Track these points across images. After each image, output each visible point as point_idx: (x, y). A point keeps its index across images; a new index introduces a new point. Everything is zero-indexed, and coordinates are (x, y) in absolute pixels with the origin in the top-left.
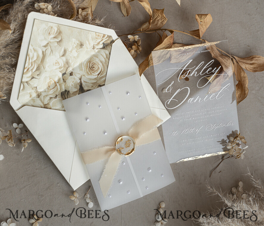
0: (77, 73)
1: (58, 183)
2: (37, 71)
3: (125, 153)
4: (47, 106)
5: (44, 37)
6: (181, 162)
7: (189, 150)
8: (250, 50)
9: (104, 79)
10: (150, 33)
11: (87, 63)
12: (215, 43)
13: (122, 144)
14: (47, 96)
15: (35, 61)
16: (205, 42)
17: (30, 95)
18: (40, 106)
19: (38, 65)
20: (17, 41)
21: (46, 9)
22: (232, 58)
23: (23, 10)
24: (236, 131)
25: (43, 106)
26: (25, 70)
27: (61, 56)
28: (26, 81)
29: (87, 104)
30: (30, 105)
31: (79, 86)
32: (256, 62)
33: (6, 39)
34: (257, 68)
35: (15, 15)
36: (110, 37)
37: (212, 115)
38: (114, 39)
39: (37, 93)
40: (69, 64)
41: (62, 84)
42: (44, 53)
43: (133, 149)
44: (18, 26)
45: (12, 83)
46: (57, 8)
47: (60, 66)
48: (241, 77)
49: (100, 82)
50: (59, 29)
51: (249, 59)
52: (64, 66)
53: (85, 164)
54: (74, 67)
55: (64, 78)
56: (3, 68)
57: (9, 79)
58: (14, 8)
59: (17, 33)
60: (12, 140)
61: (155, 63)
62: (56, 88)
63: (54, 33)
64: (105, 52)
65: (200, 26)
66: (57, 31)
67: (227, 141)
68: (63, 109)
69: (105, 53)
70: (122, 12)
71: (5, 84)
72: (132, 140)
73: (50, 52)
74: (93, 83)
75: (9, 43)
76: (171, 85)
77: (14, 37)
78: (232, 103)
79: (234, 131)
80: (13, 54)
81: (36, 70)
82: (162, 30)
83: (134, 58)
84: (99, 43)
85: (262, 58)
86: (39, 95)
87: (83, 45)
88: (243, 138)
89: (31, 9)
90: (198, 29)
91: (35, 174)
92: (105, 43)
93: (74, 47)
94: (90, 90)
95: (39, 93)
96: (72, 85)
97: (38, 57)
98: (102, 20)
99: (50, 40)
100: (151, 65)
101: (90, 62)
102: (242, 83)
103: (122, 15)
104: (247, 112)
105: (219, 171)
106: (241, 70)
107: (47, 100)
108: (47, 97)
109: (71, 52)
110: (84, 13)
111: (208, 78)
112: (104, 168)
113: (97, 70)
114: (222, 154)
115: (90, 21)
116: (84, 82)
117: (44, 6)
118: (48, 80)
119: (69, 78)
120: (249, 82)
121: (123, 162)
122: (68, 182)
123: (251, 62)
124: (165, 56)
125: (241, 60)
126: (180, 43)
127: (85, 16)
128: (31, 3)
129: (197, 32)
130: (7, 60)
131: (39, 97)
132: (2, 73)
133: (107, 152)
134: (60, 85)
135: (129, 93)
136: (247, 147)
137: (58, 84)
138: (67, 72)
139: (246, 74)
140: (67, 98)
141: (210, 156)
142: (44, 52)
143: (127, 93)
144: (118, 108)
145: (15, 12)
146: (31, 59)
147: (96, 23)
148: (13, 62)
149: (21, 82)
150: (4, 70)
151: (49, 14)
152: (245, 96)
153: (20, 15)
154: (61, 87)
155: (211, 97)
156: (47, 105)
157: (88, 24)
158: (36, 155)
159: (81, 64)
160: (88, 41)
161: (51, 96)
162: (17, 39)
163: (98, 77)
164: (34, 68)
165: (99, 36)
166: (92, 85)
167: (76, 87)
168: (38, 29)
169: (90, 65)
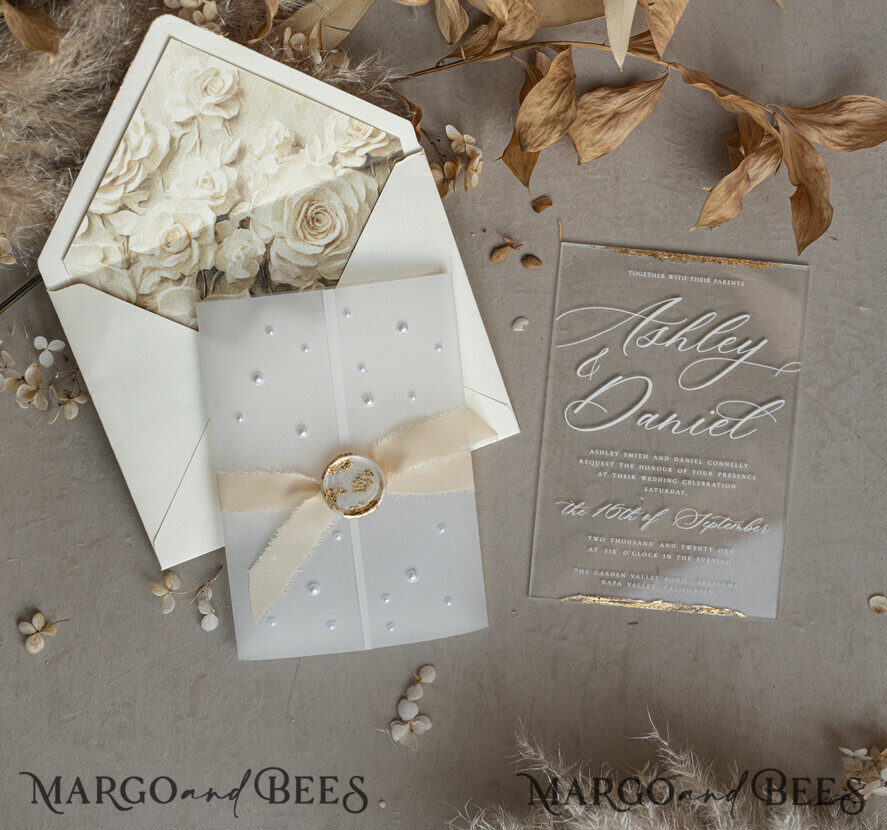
0: (263, 226)
1: (128, 536)
2: (143, 192)
4: (145, 299)
5: (187, 98)
9: (342, 262)
11: (301, 202)
13: (345, 479)
14: (153, 269)
15: (141, 160)
17: (102, 257)
18: (121, 293)
19: (149, 175)
25: (134, 299)
26: (106, 181)
27: (225, 162)
28: (99, 213)
29: (269, 332)
30: (98, 284)
31: (258, 265)
36: (394, 140)
38: (405, 151)
39: (127, 256)
40: (244, 193)
41: (209, 248)
42: (176, 145)
43: (375, 503)
47: (216, 190)
49: (327, 270)
50: (238, 84)
52: (228, 195)
54: (258, 205)
55: (219, 231)
62: (186, 254)
64: (364, 183)
66: (231, 88)
68: (192, 323)
69: (366, 187)
71: (22, 213)
73: (193, 144)
74: (302, 268)
81: (140, 188)
84: (354, 151)
86: (132, 261)
87: (304, 148)
91: (65, 492)
92: (372, 155)
93: (274, 146)
94: (286, 288)
95: (132, 255)
96: (238, 257)
97: (154, 150)
99: (204, 109)
101: (311, 200)
107: (150, 284)
108: (152, 274)
109: (260, 159)
113: (326, 232)
116: (278, 256)
118: (168, 226)
119: (234, 234)
121: (335, 532)
122: (151, 539)
131: (128, 268)
134: (201, 247)
135: (407, 328)
137: (195, 244)
138: (234, 214)
142: (177, 140)
143: (401, 328)
144: (361, 367)
146: (132, 153)
149: (86, 211)
154: (202, 254)
156: (148, 298)
158: (82, 437)
159: (284, 201)
160: (322, 136)
161: (166, 274)
163: (323, 253)
164: (133, 179)
165: (359, 130)
166: (297, 270)
167: (249, 266)
168: (173, 70)
169: (309, 212)
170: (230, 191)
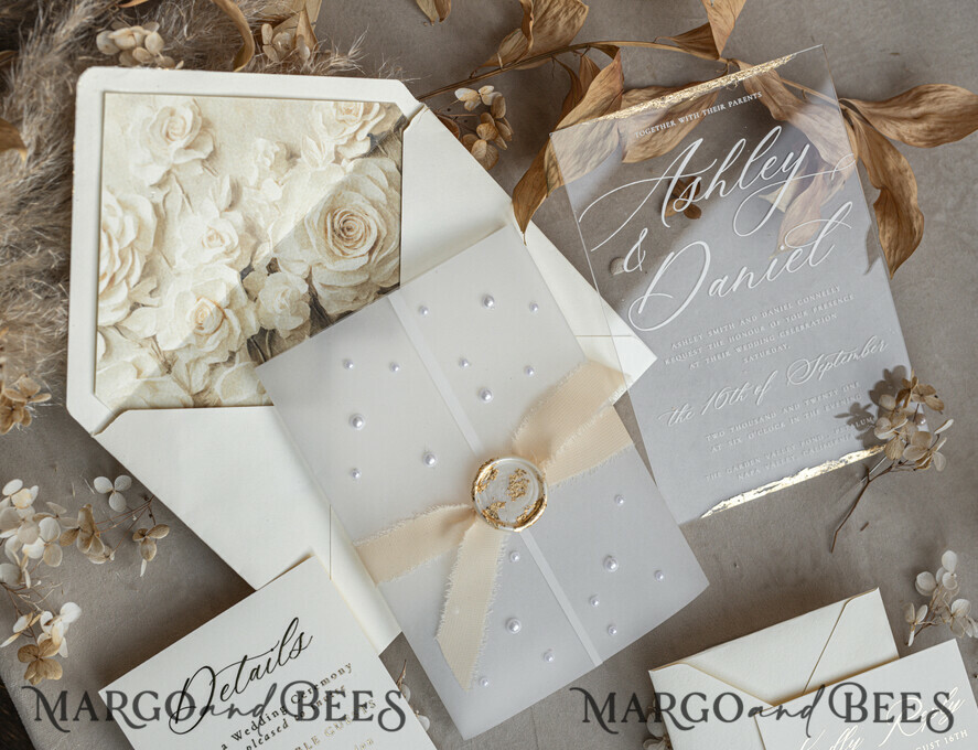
0: (295, 261)
2: (148, 279)
3: (514, 521)
4: (203, 397)
5: (152, 153)
6: (717, 515)
7: (741, 467)
8: (904, 66)
9: (394, 262)
10: (535, 69)
11: (323, 218)
12: (774, 64)
13: (498, 491)
14: (197, 361)
15: (132, 245)
16: (736, 69)
17: (135, 371)
18: (178, 403)
19: (147, 257)
20: (55, 181)
21: (140, 49)
22: (844, 107)
23: (57, 68)
24: (901, 369)
25: (191, 403)
26: (103, 284)
27: (222, 208)
28: (112, 324)
29: (348, 366)
30: (144, 404)
31: (307, 305)
32: (933, 108)
33: (14, 181)
34: (941, 130)
35: (32, 90)
36: (390, 108)
37: (802, 327)
38: (407, 113)
39: (162, 359)
40: (257, 233)
41: (247, 310)
42: (162, 211)
43: (540, 502)
44: (47, 127)
45: (65, 337)
46: (179, 36)
47: (226, 244)
48: (889, 173)
49: (381, 278)
50: (200, 114)
51: (908, 102)
52: (241, 243)
53: (376, 582)
54: (280, 240)
55: (249, 288)
56: (21, 290)
57: (51, 323)
58: (24, 63)
59: (51, 152)
60: (97, 544)
61: (571, 177)
62: (225, 329)
63: (184, 129)
64: (380, 168)
65: (711, 12)
66: (194, 122)
67: (873, 410)
68: (264, 400)
69: (384, 171)
70: (419, 8)
71: (37, 345)
72: (531, 468)
73: (180, 202)
74: (355, 287)
75: (26, 195)
76: (638, 243)
77: (42, 169)
78: (868, 271)
79: (891, 369)
80: (47, 233)
81: (143, 276)
82: (574, 49)
83: (489, 170)
84: (354, 138)
85: (954, 90)
86: (169, 362)
87: (300, 156)
88: (930, 391)
89: (84, 58)
90: (703, 22)
92: (375, 133)
93: (267, 168)
94: (349, 313)
95: (167, 356)
96: (282, 307)
97: (140, 227)
98: (351, 52)
99: (175, 158)
100: (557, 186)
101: (332, 211)
102: (895, 194)
103: (421, 19)
104: (928, 294)
105: (861, 524)
106: (885, 148)
107: (200, 379)
108: (198, 365)
109: (259, 189)
110: (283, 37)
111: (769, 198)
112: (446, 586)
113: (364, 238)
114: (860, 458)
115: (307, 64)
116: (325, 286)
117: (131, 38)
118: (192, 305)
119: (267, 284)
120: (919, 183)
121: (511, 553)
123: (916, 112)
124: (600, 144)
125: (877, 111)
126: (646, 84)
127: (287, 48)
128: (83, 36)
129: (703, 34)
130: (32, 259)
131: (169, 371)
132: (21, 306)
133: (447, 525)
134: (238, 313)
135: (493, 300)
136: (950, 423)
137: (229, 313)
138: (257, 262)
139: (903, 159)
140: (272, 356)
141: (819, 474)
142: (161, 206)
143: (486, 302)
144: (462, 362)
145: (27, 77)
146: (118, 240)
147: (332, 68)
148: (53, 260)
149: (97, 329)
150: (27, 297)
151: (154, 66)
152: (916, 240)
153: (47, 88)
154: (242, 320)
155: (790, 261)
156: (205, 394)
157: (303, 74)
159: (303, 224)
160: (314, 136)
161: (214, 360)
162: (52, 177)
163: (370, 260)
164: (132, 269)
165: (349, 111)
166: (353, 292)
167: (297, 311)
168: (124, 129)
169: (336, 223)
170: (241, 237)
